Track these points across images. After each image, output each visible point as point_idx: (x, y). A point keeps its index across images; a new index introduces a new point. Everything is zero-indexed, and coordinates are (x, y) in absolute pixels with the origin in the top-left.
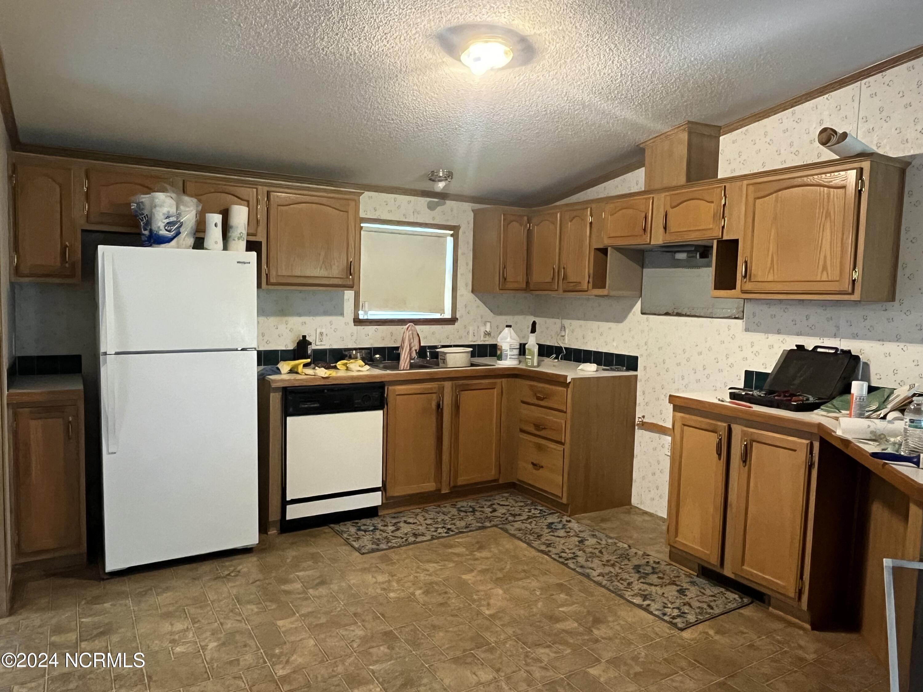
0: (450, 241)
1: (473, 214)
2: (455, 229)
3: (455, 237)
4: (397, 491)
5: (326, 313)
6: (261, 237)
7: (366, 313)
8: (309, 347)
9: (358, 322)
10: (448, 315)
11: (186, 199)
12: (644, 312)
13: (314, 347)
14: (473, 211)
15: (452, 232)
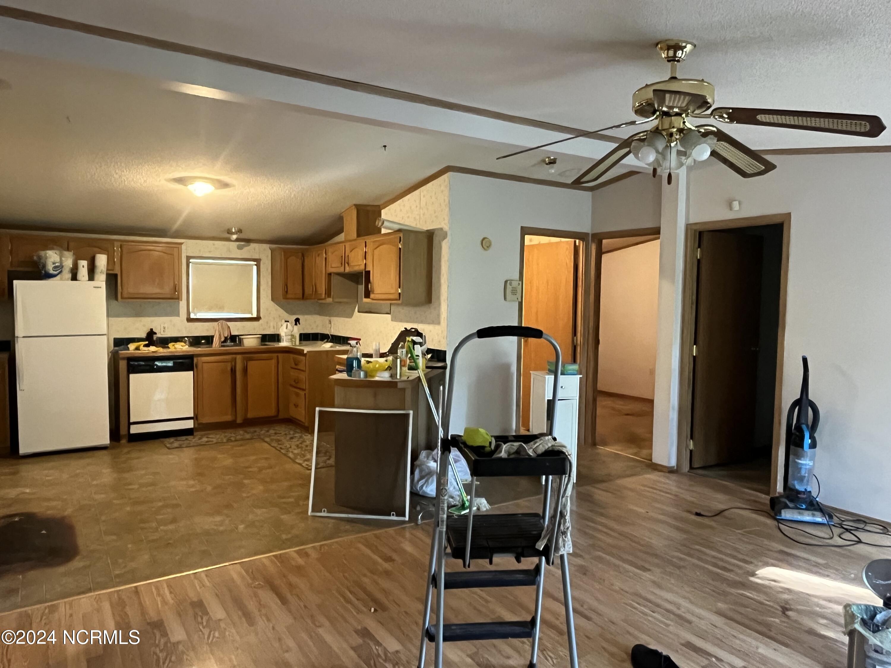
0: (255, 268)
1: (270, 251)
2: (258, 262)
3: (258, 266)
4: (205, 420)
5: (167, 315)
6: (117, 271)
7: (195, 315)
8: (154, 335)
9: (189, 320)
10: (255, 315)
11: (66, 253)
12: (360, 311)
13: (159, 335)
14: (270, 249)
15: (256, 263)
